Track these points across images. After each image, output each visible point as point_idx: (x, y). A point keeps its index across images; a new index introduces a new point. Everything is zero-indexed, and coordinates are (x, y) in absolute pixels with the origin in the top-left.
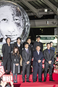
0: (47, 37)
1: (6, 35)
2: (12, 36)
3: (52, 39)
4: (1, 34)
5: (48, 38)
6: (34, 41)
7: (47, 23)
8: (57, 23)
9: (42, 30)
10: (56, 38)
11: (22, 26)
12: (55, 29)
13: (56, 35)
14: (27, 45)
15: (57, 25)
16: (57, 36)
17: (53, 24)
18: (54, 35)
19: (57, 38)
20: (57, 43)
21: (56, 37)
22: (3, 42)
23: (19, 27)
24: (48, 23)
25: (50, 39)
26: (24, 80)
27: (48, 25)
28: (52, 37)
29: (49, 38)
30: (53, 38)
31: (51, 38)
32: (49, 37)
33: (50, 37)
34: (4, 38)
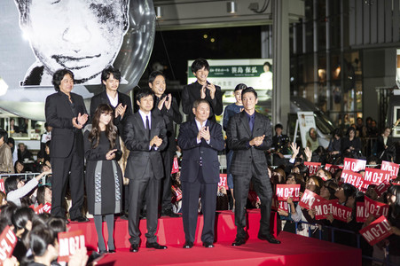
0: (230, 67)
1: (54, 57)
2: (78, 59)
3: (250, 75)
4: (36, 52)
5: (234, 70)
6: (178, 82)
7: (229, 10)
8: (268, 11)
9: (213, 40)
10: (266, 68)
11: (120, 19)
12: (264, 35)
13: (269, 58)
14: (150, 98)
15: (270, 19)
16: (270, 61)
17: (252, 12)
18: (259, 56)
19: (271, 68)
20: (271, 88)
21: (267, 64)
22: (41, 85)
23: (109, 24)
24: (233, 11)
25: (244, 74)
26: (136, 241)
27: (233, 15)
28: (251, 66)
29: (240, 70)
30: (254, 70)
31: (248, 70)
32: (237, 67)
33: (244, 67)
34: (48, 70)
